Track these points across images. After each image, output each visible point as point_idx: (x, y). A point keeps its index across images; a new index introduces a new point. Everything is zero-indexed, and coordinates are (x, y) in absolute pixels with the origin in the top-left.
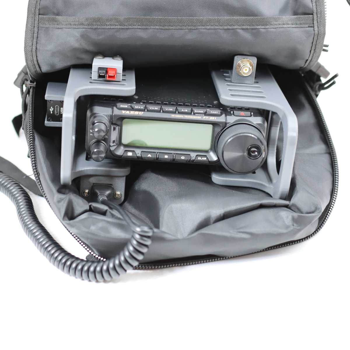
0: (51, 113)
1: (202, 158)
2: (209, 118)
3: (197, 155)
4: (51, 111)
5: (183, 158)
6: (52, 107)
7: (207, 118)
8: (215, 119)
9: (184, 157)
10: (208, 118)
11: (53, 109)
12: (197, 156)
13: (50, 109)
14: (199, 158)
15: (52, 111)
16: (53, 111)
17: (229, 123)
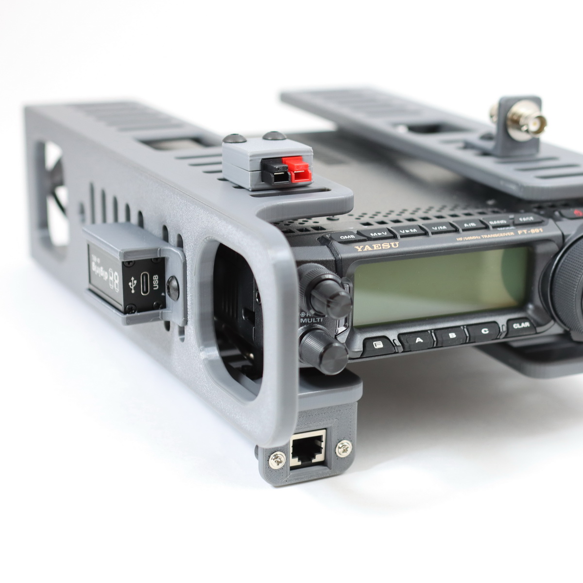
0: (133, 291)
1: (520, 325)
2: (529, 232)
3: (509, 321)
4: (133, 288)
5: (485, 331)
6: (133, 279)
7: (525, 232)
8: (540, 231)
9: (486, 329)
10: (527, 233)
11: (135, 282)
12: (510, 323)
13: (130, 284)
14: (516, 326)
15: (133, 286)
16: (137, 287)
17: (568, 235)
